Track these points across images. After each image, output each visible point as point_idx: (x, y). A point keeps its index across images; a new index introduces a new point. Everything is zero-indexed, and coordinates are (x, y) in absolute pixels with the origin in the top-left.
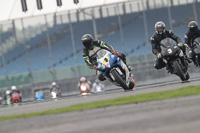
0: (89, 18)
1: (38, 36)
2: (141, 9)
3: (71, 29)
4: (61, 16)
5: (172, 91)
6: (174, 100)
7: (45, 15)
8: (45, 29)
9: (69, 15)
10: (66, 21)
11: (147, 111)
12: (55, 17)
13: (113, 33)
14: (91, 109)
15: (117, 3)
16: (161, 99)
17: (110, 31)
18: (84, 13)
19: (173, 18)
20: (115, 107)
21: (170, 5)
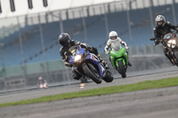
0: (56, 19)
1: (11, 35)
2: (103, 12)
3: (41, 29)
4: (32, 18)
5: (131, 85)
6: (133, 93)
7: (18, 17)
8: (17, 29)
9: (39, 17)
10: (36, 22)
11: (109, 102)
12: (26, 18)
13: (78, 33)
14: (58, 100)
15: (82, 7)
16: (122, 92)
17: (75, 31)
18: (53, 16)
19: (131, 21)
20: (80, 99)
21: (129, 9)
